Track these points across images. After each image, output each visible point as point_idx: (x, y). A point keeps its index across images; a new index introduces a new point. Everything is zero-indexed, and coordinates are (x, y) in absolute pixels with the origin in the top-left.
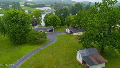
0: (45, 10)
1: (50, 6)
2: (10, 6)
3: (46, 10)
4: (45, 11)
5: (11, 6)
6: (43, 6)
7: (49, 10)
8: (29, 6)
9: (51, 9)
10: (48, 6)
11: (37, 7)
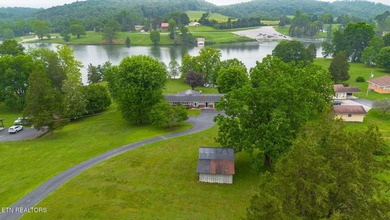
0: (257, 38)
1: (278, 22)
2: (163, 25)
3: (262, 37)
4: (255, 40)
5: (166, 25)
6: (255, 23)
7: (269, 37)
8: (212, 24)
9: (278, 33)
10: (272, 22)
11: (234, 27)
